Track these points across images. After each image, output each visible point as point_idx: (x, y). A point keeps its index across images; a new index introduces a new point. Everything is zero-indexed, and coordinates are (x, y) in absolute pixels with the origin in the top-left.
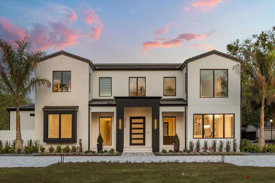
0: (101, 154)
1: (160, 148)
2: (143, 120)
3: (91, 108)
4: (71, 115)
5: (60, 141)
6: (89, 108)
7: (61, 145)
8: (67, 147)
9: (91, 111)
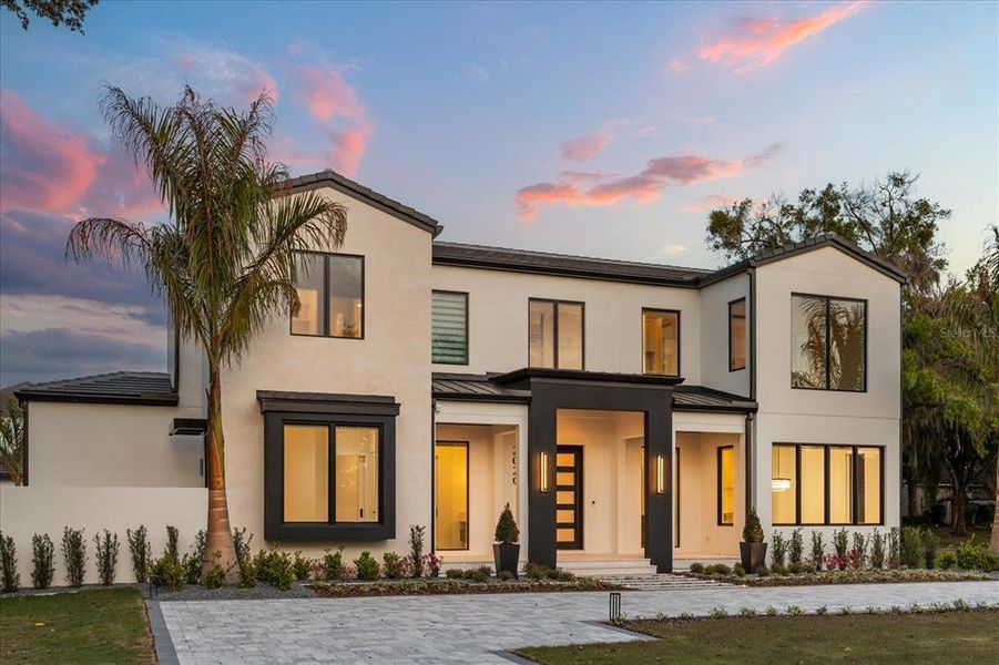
1: (674, 557)
2: (572, 456)
3: (438, 405)
4: (374, 433)
5: (332, 532)
6: (433, 406)
7: (341, 548)
8: (366, 555)
9: (437, 418)
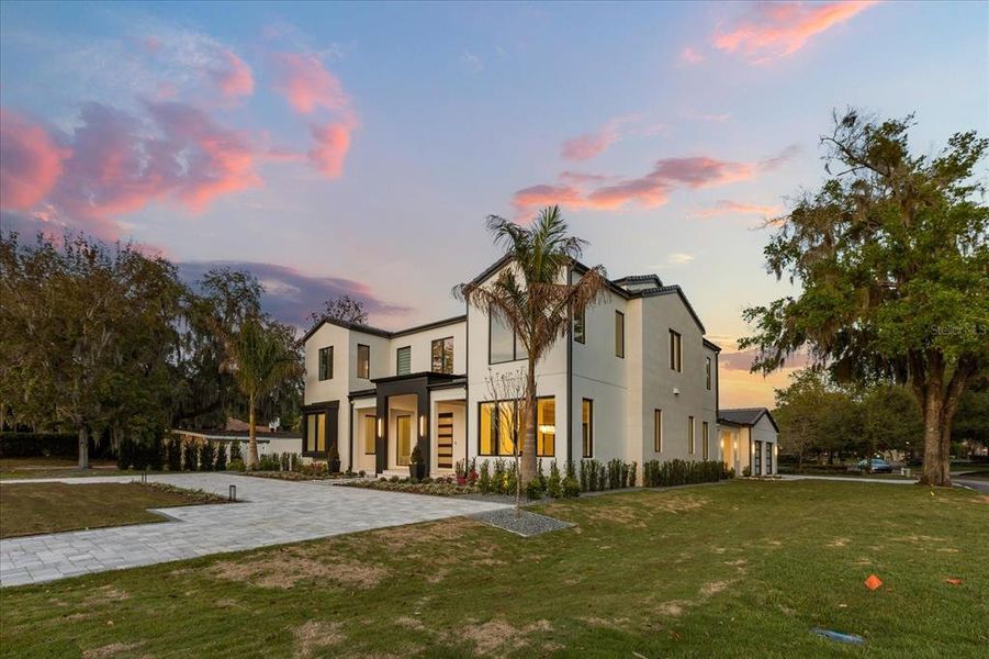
0: (350, 481)
3: (353, 401)
6: (350, 402)
9: (355, 407)
